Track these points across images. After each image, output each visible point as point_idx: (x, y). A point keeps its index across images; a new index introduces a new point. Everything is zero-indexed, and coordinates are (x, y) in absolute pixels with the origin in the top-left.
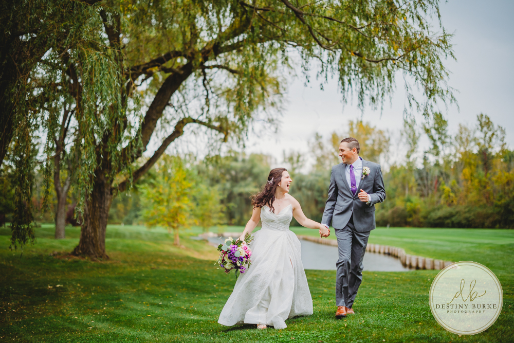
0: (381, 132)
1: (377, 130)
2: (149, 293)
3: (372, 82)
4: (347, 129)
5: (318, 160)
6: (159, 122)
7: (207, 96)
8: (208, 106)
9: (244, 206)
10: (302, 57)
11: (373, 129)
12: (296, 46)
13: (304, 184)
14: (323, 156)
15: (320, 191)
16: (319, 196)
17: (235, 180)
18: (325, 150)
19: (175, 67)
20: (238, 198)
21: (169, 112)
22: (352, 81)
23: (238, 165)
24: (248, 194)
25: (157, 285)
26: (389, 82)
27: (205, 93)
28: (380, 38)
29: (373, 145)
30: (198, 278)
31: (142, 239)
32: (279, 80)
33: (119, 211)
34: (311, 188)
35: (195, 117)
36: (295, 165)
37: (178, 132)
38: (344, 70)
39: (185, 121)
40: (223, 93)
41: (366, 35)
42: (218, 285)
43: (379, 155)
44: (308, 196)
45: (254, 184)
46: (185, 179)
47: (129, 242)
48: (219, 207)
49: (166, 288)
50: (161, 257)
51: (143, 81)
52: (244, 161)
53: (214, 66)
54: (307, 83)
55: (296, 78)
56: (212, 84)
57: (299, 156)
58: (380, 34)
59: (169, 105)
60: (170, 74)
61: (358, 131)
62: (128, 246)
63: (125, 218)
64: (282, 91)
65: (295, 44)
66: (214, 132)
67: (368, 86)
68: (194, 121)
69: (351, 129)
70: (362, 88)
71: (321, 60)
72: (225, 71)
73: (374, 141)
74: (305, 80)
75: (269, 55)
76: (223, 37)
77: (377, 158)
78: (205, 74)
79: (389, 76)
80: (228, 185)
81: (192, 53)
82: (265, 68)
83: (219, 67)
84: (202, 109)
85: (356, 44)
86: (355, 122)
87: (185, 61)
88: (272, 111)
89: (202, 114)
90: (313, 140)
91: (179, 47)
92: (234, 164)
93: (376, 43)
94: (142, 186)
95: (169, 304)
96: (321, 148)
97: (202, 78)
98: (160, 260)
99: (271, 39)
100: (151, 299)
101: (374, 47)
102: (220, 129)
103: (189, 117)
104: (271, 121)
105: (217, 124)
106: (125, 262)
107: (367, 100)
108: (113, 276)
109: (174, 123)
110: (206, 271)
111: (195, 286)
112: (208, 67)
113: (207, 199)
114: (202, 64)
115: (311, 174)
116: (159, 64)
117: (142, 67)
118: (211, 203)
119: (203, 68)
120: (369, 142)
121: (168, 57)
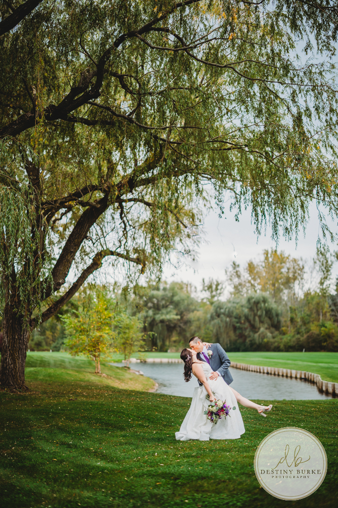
0: (295, 261)
1: (291, 258)
2: (62, 430)
3: (285, 213)
4: (262, 258)
5: (236, 287)
6: (78, 254)
7: (125, 229)
8: (126, 238)
9: (166, 333)
10: (216, 189)
11: (288, 258)
12: (210, 179)
13: (222, 311)
14: (240, 284)
15: (238, 317)
16: (237, 323)
17: (157, 308)
18: (242, 278)
19: (92, 201)
20: (160, 325)
21: (87, 244)
22: (266, 213)
23: (160, 293)
24: (169, 321)
25: (72, 420)
26: (302, 213)
27: (123, 225)
28: (293, 169)
29: (288, 272)
30: (113, 411)
31: (65, 368)
32: (195, 211)
33: (48, 338)
34: (229, 315)
35: (113, 250)
36: (214, 293)
37: (96, 264)
38: (257, 202)
39: (103, 253)
40: (141, 226)
41: (279, 164)
42: (133, 420)
43: (294, 283)
44: (226, 323)
45: (175, 312)
46: (106, 309)
47: (51, 371)
48: (140, 335)
49: (80, 423)
50: (81, 387)
51: (63, 214)
52: (165, 289)
53: (130, 200)
54: (222, 215)
55: (211, 210)
56: (129, 217)
57: (217, 285)
58: (292, 165)
59: (86, 237)
60: (87, 207)
61: (273, 259)
62: (50, 376)
63: (54, 344)
64: (197, 223)
65: (209, 177)
66: (132, 263)
67: (281, 217)
68: (112, 253)
69: (267, 258)
70: (275, 218)
71: (235, 192)
72: (142, 204)
73: (288, 269)
74: (219, 212)
75: (184, 188)
76: (138, 171)
77: (292, 285)
78: (122, 207)
79: (302, 206)
80: (151, 313)
81: (108, 187)
82: (180, 200)
83: (135, 200)
84: (120, 241)
85: (269, 175)
86: (270, 251)
87: (102, 195)
88: (188, 242)
89: (120, 247)
90: (231, 269)
91: (95, 182)
92: (155, 292)
93: (289, 174)
94: (65, 316)
95: (78, 444)
96: (239, 276)
97: (119, 211)
98: (79, 390)
99: (186, 172)
100: (61, 437)
101: (287, 178)
102: (138, 261)
103: (107, 249)
104: (188, 252)
105: (135, 256)
106: (45, 393)
107: (281, 231)
108: (31, 408)
109: (92, 255)
110: (122, 403)
111: (110, 420)
112: (125, 201)
113: (128, 328)
114: (118, 197)
115: (229, 301)
116: (76, 198)
117: (59, 202)
118: (132, 331)
119: (120, 202)
120: (284, 270)
121: (85, 191)
